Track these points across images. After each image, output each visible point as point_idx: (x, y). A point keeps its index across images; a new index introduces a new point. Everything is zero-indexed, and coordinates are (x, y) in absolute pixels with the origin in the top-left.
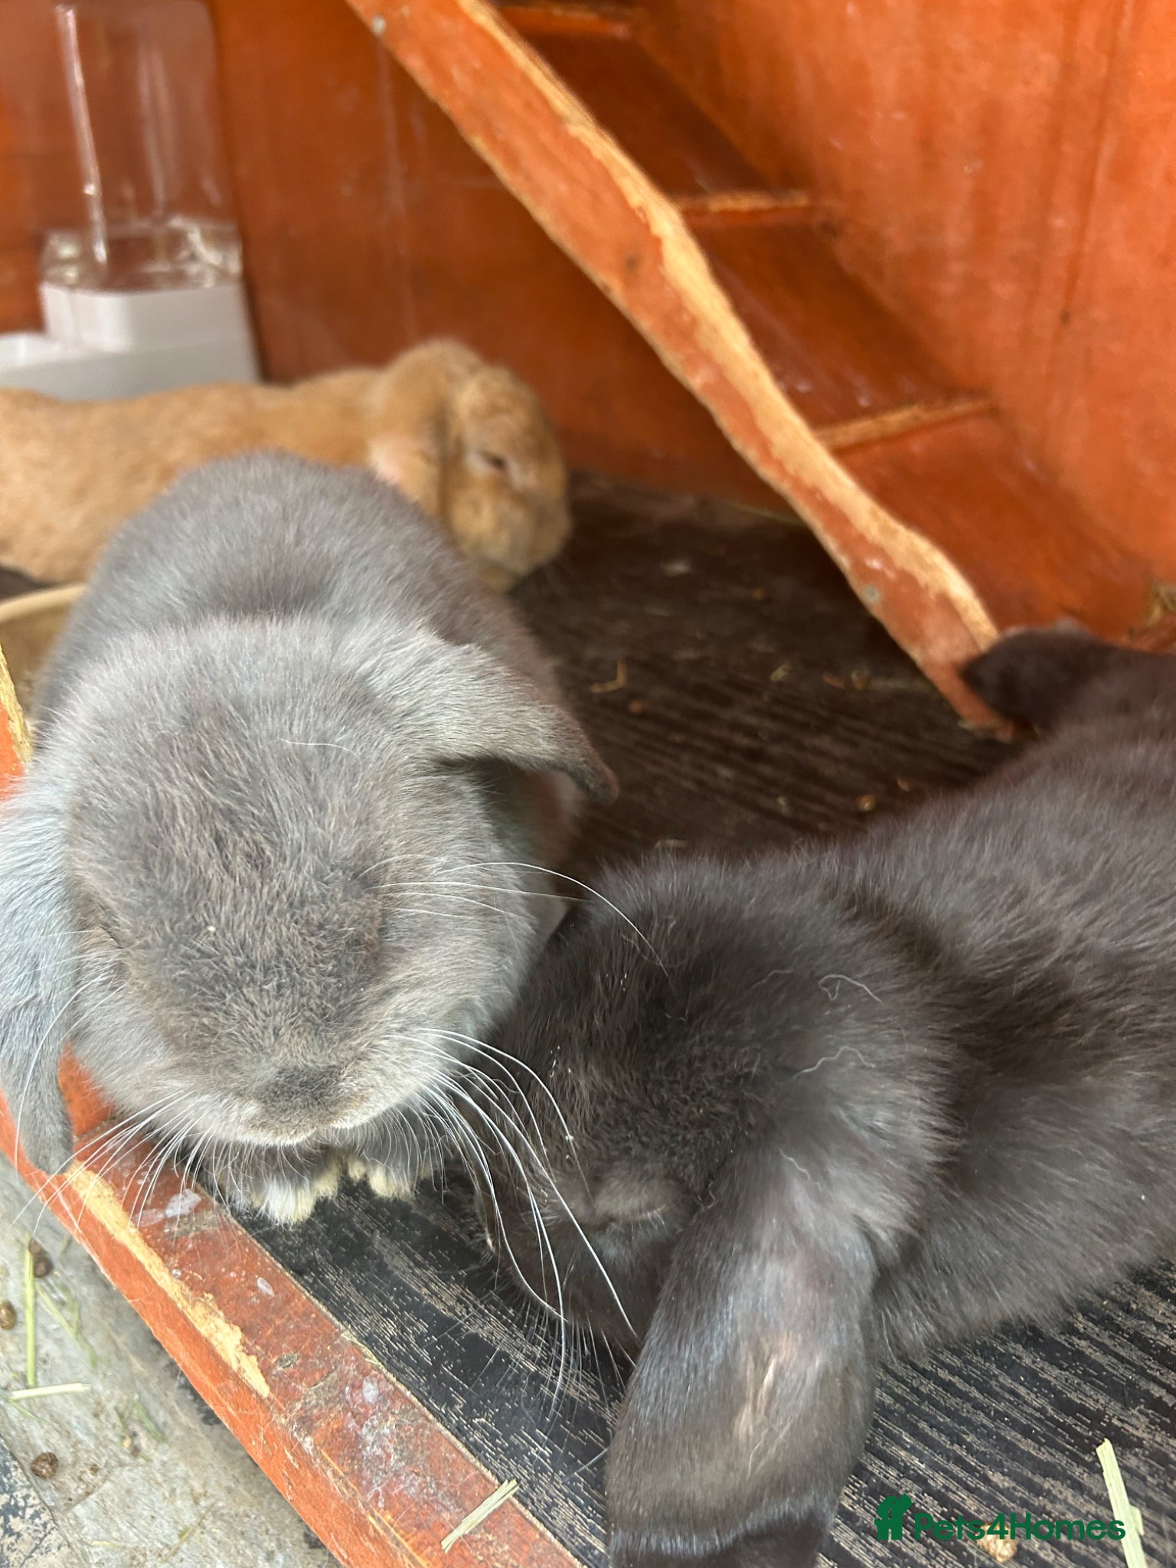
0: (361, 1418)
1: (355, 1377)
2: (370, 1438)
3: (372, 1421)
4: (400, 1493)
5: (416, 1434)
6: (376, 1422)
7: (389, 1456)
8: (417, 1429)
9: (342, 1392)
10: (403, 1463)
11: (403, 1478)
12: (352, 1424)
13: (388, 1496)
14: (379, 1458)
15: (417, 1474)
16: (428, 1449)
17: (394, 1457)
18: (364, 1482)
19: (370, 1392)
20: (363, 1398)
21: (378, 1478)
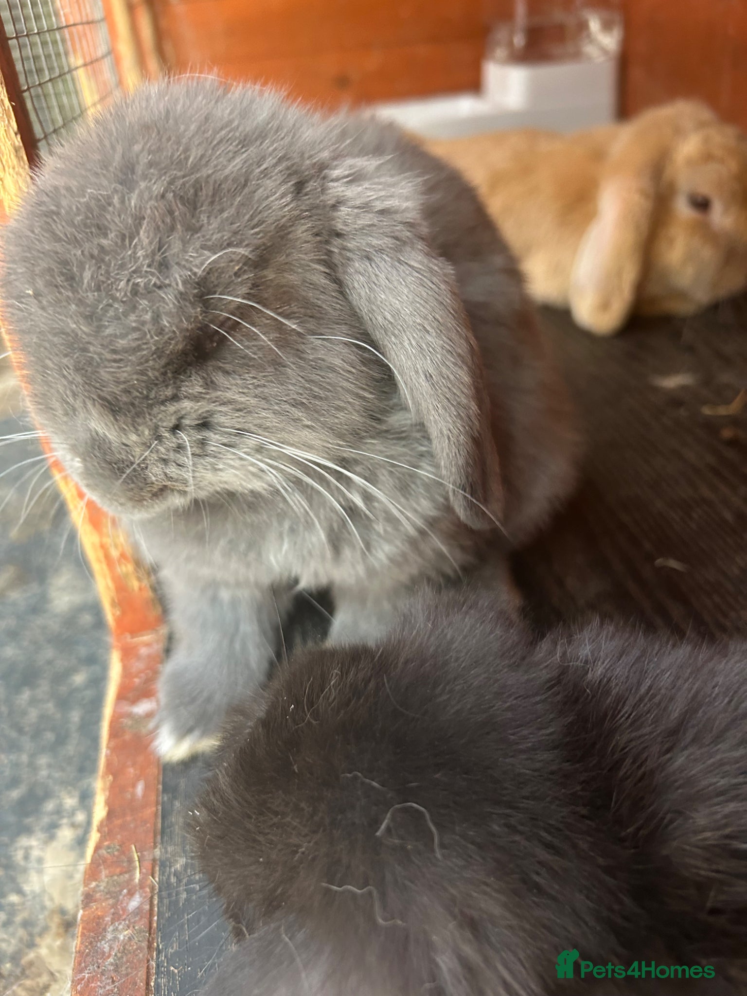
0: (116, 917)
1: (135, 886)
2: (109, 936)
3: (120, 924)
4: (95, 987)
5: (134, 952)
6: (121, 927)
7: (109, 957)
8: (137, 949)
9: (121, 891)
10: (112, 968)
11: (104, 978)
12: (108, 919)
13: (87, 985)
14: (104, 953)
15: (113, 982)
16: (132, 968)
17: (111, 960)
18: (83, 965)
19: (134, 903)
20: (127, 904)
21: (91, 968)
